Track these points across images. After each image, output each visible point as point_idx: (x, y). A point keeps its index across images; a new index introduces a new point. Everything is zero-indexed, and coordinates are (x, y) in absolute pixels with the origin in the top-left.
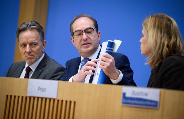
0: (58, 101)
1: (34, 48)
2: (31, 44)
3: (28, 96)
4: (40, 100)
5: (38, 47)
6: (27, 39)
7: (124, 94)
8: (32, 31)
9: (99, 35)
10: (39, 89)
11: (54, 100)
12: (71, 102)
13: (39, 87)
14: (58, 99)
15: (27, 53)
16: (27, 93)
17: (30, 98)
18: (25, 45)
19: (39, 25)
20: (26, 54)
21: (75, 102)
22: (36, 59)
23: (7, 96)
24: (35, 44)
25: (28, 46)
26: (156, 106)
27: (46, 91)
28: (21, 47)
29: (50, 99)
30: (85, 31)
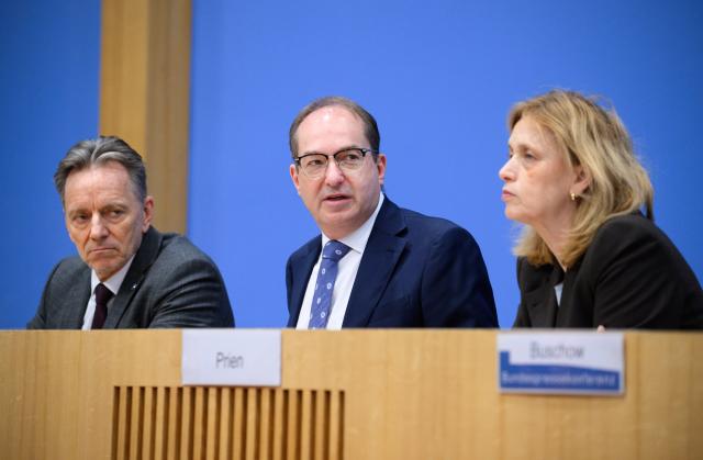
0: (286, 392)
1: (115, 223)
2: (106, 211)
3: (186, 386)
4: (226, 394)
5: (127, 219)
6: (91, 194)
7: (504, 356)
8: (108, 170)
9: (381, 164)
10: (219, 361)
11: (273, 391)
12: (328, 394)
13: (220, 354)
14: (285, 387)
15: (94, 239)
16: (180, 377)
17: (193, 390)
18: (84, 215)
19: (129, 148)
20: (91, 244)
21: (342, 394)
22: (123, 259)
23: (117, 389)
24: (118, 212)
25: (96, 217)
26: (616, 387)
27: (242, 365)
28: (75, 223)
29: (259, 390)
30: (335, 156)
